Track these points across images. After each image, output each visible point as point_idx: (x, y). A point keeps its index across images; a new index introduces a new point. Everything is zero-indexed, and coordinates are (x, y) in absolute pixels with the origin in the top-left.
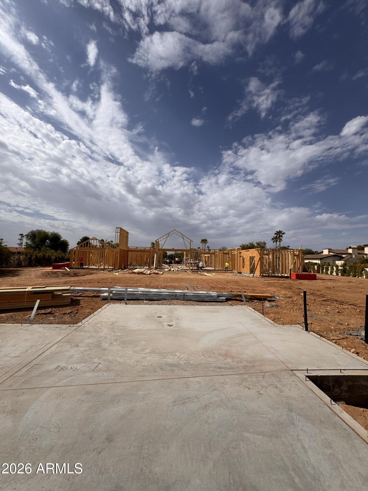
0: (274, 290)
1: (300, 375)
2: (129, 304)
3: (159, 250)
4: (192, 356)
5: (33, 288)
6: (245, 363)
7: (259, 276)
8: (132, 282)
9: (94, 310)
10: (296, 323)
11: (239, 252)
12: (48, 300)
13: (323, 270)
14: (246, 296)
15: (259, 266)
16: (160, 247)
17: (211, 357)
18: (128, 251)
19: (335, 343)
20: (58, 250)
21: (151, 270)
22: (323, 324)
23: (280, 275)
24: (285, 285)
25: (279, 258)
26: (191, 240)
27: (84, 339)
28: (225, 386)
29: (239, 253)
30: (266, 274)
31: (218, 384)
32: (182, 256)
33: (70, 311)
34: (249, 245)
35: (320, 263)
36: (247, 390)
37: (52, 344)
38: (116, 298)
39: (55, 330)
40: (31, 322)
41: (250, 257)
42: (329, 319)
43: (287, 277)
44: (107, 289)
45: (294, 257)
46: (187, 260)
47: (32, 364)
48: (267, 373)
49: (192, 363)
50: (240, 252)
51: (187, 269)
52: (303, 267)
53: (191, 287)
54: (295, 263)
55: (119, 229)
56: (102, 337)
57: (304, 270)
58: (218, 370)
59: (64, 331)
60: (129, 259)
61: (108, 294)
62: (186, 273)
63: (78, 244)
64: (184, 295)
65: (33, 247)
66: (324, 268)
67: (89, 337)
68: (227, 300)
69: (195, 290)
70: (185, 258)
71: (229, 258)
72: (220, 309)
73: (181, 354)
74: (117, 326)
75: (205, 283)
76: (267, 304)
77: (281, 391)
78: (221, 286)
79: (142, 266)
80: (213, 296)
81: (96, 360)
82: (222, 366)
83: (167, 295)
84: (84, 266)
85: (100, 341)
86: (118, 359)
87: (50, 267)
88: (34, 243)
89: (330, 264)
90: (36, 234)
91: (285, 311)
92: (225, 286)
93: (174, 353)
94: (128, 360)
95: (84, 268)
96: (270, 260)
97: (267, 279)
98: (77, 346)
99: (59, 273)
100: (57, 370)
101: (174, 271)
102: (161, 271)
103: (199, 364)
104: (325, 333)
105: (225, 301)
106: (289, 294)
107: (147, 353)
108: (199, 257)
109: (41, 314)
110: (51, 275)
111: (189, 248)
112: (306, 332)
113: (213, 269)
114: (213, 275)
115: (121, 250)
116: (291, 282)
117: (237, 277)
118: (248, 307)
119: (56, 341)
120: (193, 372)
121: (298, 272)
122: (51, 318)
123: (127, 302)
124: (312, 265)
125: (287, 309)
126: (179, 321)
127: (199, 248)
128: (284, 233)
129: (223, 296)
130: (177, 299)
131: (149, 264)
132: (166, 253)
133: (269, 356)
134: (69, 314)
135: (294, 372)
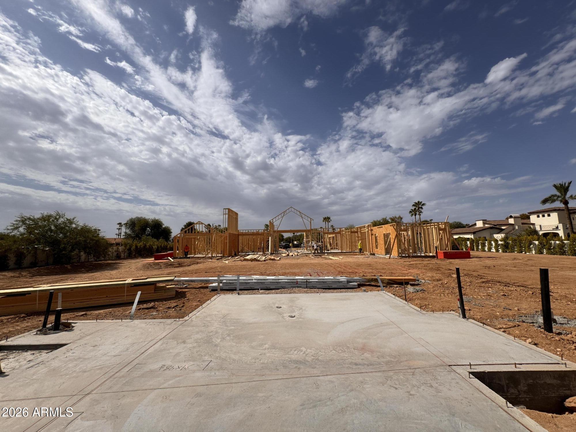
0: (418, 273)
1: (462, 371)
2: (241, 294)
3: (274, 232)
4: (320, 351)
5: (133, 280)
6: (388, 358)
7: (397, 257)
8: (245, 270)
9: (202, 302)
10: (449, 309)
11: (370, 229)
12: (150, 293)
13: (478, 246)
14: (383, 281)
15: (396, 245)
16: (276, 229)
17: (345, 351)
18: (238, 235)
19: (504, 332)
20: (160, 239)
21: (265, 256)
22: (484, 310)
23: (423, 255)
24: (431, 266)
25: (420, 233)
26: (311, 219)
27: (192, 335)
28: (365, 386)
29: (370, 231)
30: (405, 254)
31: (356, 383)
32: (301, 239)
33: (175, 304)
34: (382, 221)
35: (473, 238)
36: (393, 390)
37: (155, 341)
38: (227, 288)
39: (158, 325)
40: (132, 317)
41: (384, 234)
42: (492, 304)
43: (433, 257)
44: (216, 278)
45: (439, 232)
46: (308, 242)
47: (134, 363)
48: (417, 369)
49: (321, 359)
50: (372, 228)
51: (308, 252)
52: (452, 243)
53: (314, 273)
54: (442, 239)
55: (227, 210)
56: (212, 331)
57: (454, 247)
58: (354, 367)
59: (168, 327)
60: (240, 245)
61: (217, 284)
62: (307, 258)
63: (182, 230)
64: (307, 281)
65: (132, 237)
66: (479, 244)
67: (198, 333)
68: (360, 286)
69: (319, 276)
70: (305, 240)
71: (358, 237)
72: (352, 296)
73: (307, 349)
74: (229, 319)
75: (332, 268)
76: (410, 289)
77: (438, 391)
78: (350, 271)
79: (256, 252)
80: (342, 282)
81: (206, 358)
82: (359, 362)
83: (286, 282)
84: (189, 255)
85: (210, 336)
86: (233, 356)
87: (151, 257)
88: (133, 232)
89: (487, 238)
90: (136, 222)
91: (433, 297)
92: (356, 271)
93: (299, 348)
94: (244, 357)
95: (189, 258)
96: (409, 237)
97: (407, 259)
98: (184, 342)
99: (161, 264)
100: (162, 369)
101: (292, 255)
102: (278, 257)
103: (331, 360)
104: (488, 320)
105: (357, 287)
106: (437, 276)
107: (266, 349)
108: (322, 238)
109: (143, 309)
110: (153, 266)
111: (309, 228)
112: (463, 320)
113: (340, 251)
114: (341, 258)
115: (230, 234)
116: (438, 262)
117: (370, 260)
118: (387, 293)
119: (160, 337)
120: (324, 369)
121: (446, 250)
122: (154, 313)
123: (240, 292)
124: (463, 241)
125: (437, 294)
126: (302, 311)
127: (321, 228)
128: (424, 204)
129: (354, 282)
130: (298, 287)
131: (264, 249)
132: (282, 236)
133: (419, 349)
134: (173, 308)
135: (453, 367)
